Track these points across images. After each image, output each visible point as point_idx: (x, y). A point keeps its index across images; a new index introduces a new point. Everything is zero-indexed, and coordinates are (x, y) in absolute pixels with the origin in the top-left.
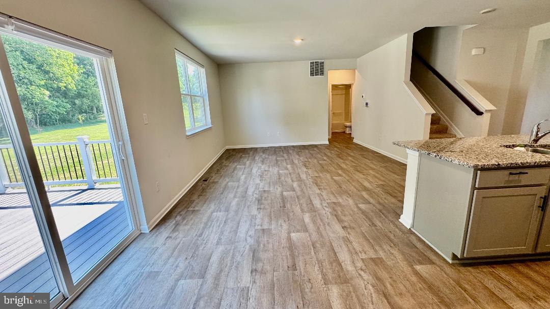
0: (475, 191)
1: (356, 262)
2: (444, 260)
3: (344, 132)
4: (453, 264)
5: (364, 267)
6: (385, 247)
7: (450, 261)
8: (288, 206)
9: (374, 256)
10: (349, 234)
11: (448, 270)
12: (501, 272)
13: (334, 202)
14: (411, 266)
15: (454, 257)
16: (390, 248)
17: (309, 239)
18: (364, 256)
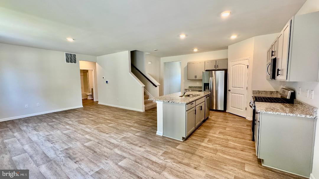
0: (186, 112)
1: (160, 158)
2: (180, 141)
3: (87, 99)
4: (183, 141)
5: (165, 158)
6: (162, 146)
7: (182, 141)
8: (97, 150)
9: (163, 152)
10: (145, 148)
11: (184, 144)
12: (193, 137)
13: (123, 138)
14: (176, 148)
15: (183, 138)
16: (164, 146)
17: (131, 161)
18: (160, 154)
